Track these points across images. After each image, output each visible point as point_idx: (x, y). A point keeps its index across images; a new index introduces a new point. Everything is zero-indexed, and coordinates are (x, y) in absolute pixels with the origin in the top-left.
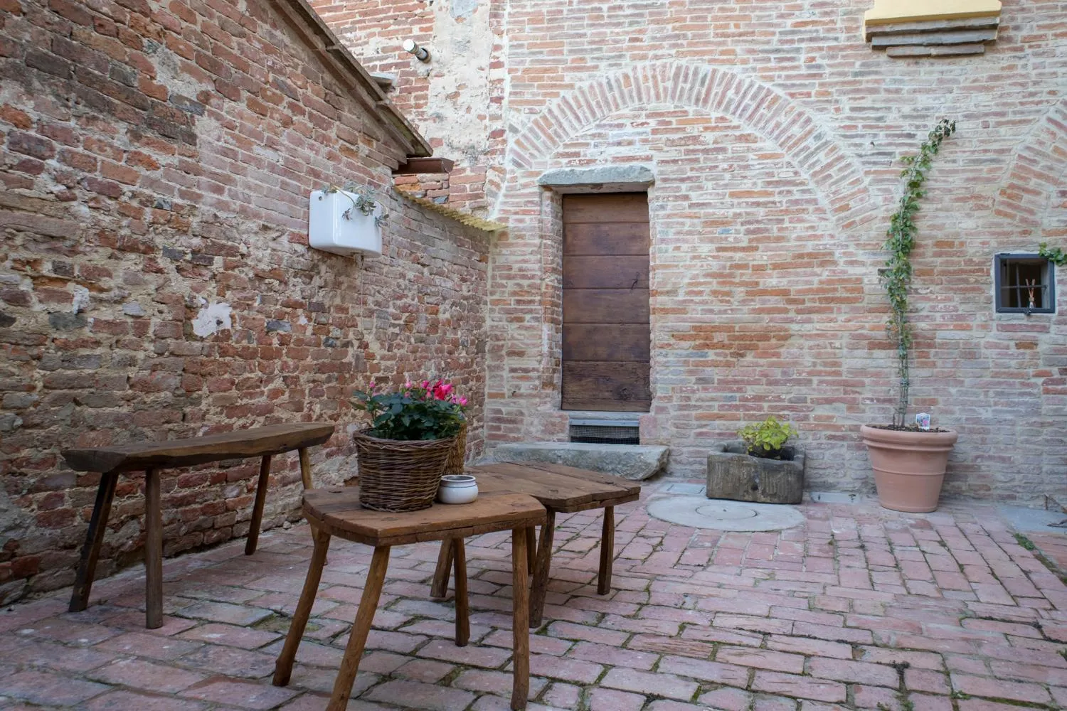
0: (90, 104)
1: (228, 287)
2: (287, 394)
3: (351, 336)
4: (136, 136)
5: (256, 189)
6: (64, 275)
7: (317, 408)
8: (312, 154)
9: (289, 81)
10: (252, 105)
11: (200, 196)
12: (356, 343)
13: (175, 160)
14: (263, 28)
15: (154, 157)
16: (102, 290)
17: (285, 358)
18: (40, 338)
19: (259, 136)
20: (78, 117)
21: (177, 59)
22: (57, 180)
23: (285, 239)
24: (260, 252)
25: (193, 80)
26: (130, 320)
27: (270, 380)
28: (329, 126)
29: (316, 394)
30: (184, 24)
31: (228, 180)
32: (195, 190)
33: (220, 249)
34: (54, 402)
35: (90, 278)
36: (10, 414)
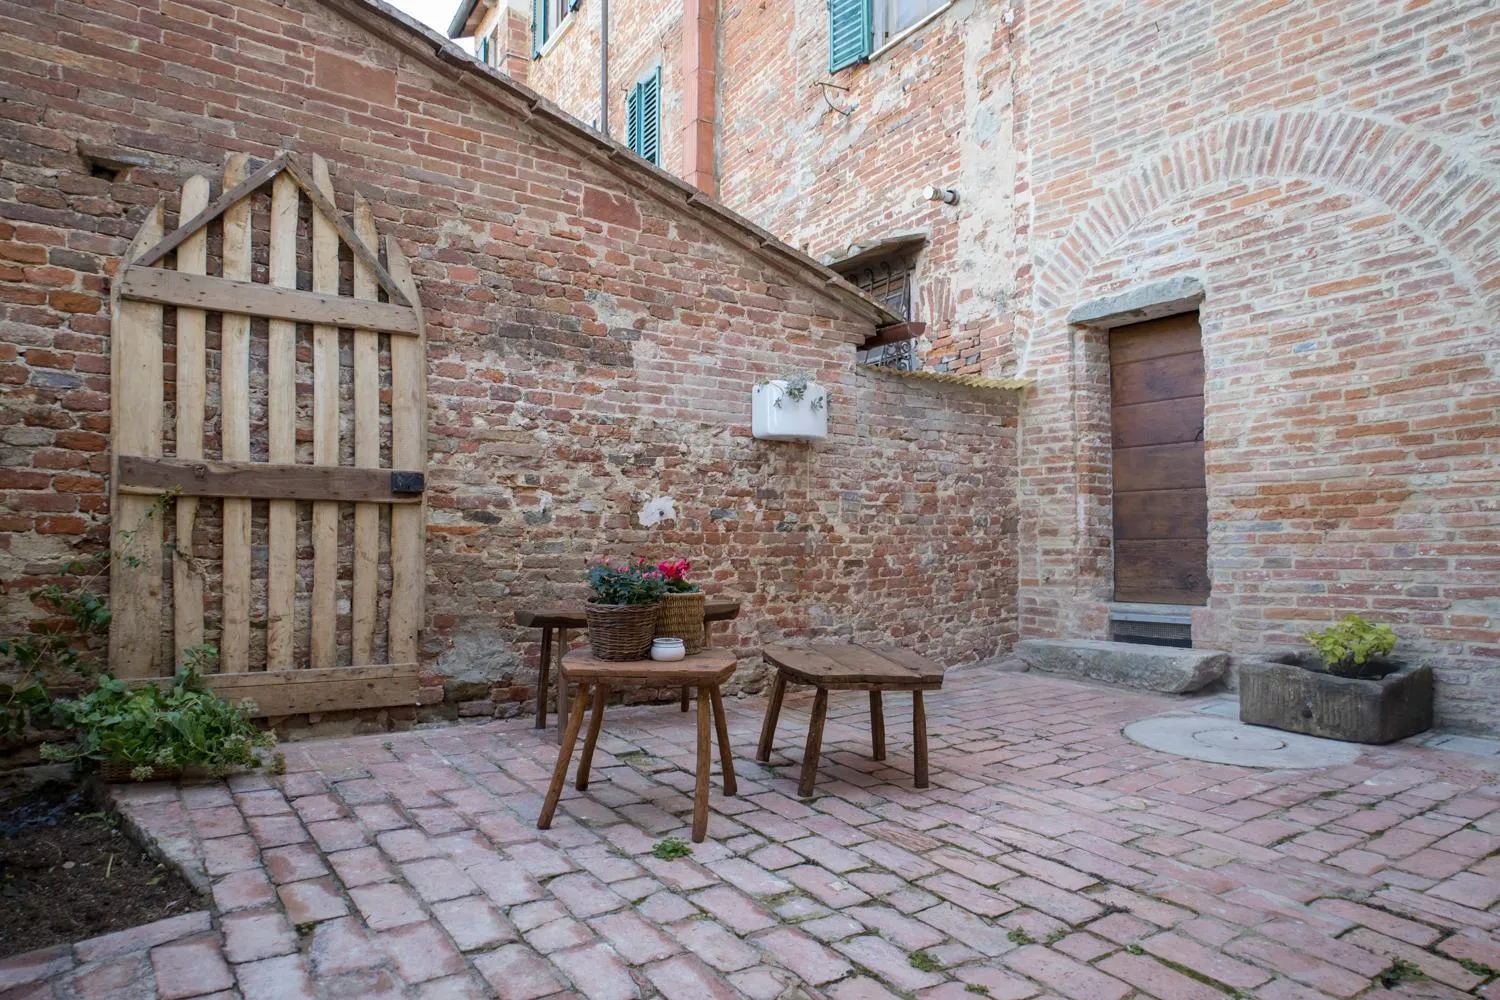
0: (546, 354)
1: (671, 483)
2: (736, 576)
3: (811, 520)
4: (581, 370)
5: (694, 393)
6: (533, 484)
7: (772, 590)
8: (753, 350)
9: (725, 288)
10: (686, 319)
11: (639, 409)
12: (817, 528)
13: (614, 383)
14: (695, 248)
15: (597, 384)
16: (561, 493)
17: (732, 543)
18: (518, 532)
19: (694, 346)
20: (537, 365)
21: (614, 299)
22: (523, 415)
23: (726, 434)
24: (701, 449)
25: (629, 312)
26: (584, 515)
27: (717, 562)
28: (772, 318)
29: (770, 574)
30: (618, 268)
31: (665, 390)
32: (634, 404)
33: (660, 451)
34: (531, 578)
35: (552, 486)
36: (502, 585)
